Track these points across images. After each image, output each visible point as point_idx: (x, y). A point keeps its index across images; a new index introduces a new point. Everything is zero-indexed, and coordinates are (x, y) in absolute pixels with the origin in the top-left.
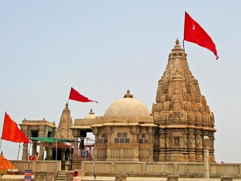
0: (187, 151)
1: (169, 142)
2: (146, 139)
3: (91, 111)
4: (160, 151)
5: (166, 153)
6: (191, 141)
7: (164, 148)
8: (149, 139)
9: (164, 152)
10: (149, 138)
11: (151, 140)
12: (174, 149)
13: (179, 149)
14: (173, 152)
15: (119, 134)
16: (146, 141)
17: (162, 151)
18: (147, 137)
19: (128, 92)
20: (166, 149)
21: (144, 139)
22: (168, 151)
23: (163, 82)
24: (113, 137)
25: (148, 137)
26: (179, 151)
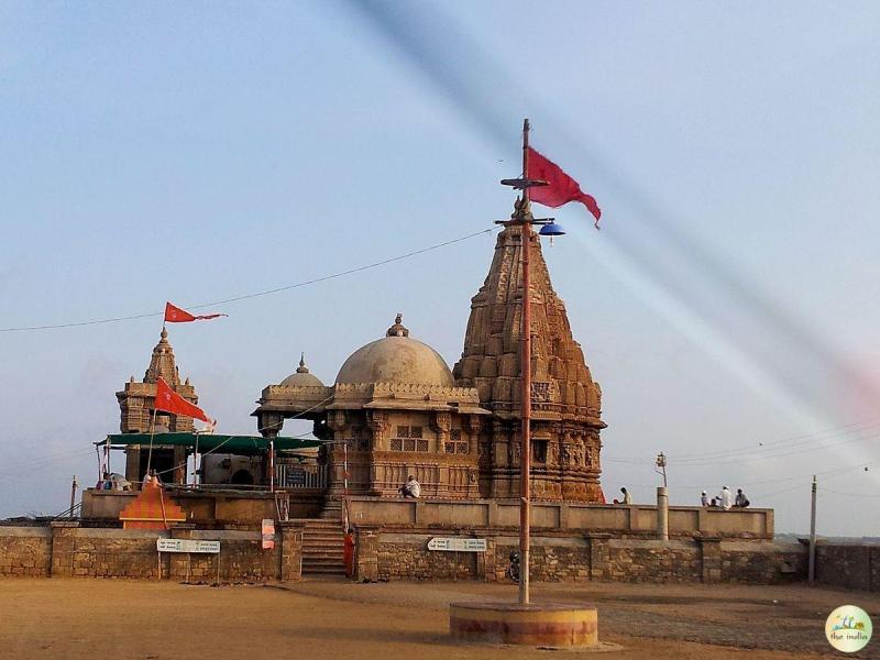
0: (560, 475)
1: (519, 451)
2: (461, 442)
3: (302, 363)
4: (497, 473)
5: (511, 479)
6: (567, 449)
7: (507, 465)
9: (506, 476)
10: (469, 441)
11: (475, 446)
12: (533, 468)
13: (545, 468)
14: (532, 476)
15: (402, 430)
16: (461, 449)
17: (500, 473)
18: (464, 439)
19: (398, 320)
20: (510, 467)
21: (456, 442)
22: (516, 473)
23: (486, 304)
24: (388, 436)
25: (467, 437)
26: (546, 474)
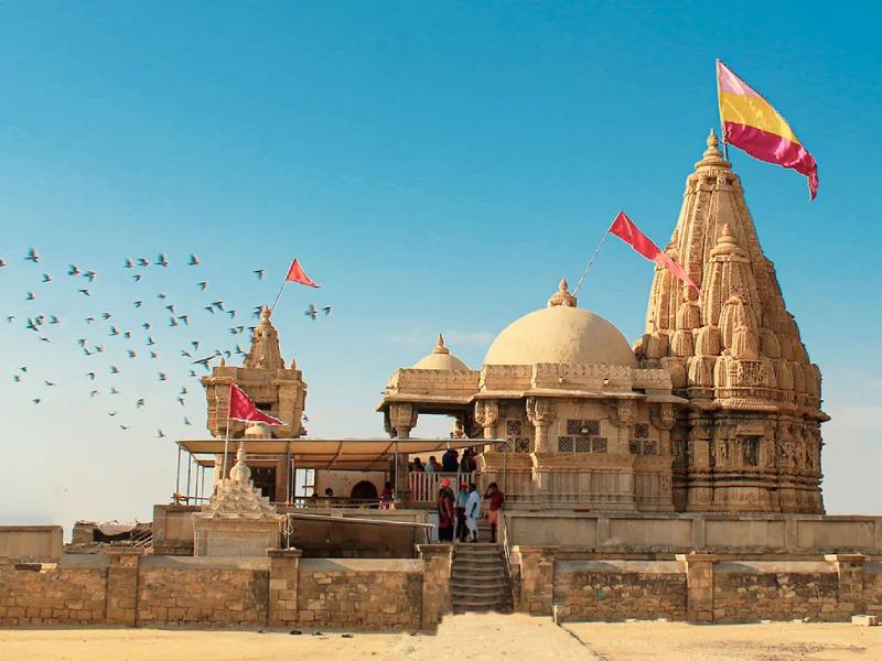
0: (776, 481)
1: (724, 450)
2: (649, 440)
4: (695, 480)
5: (714, 488)
6: (784, 448)
7: (708, 469)
8: (657, 440)
9: (708, 484)
10: (659, 439)
11: (666, 445)
12: (744, 472)
13: (758, 472)
14: (741, 483)
15: (573, 426)
16: (650, 448)
17: (700, 479)
18: (653, 436)
20: (712, 472)
21: (642, 440)
22: (720, 479)
24: (556, 433)
25: (657, 433)
26: (757, 479)
